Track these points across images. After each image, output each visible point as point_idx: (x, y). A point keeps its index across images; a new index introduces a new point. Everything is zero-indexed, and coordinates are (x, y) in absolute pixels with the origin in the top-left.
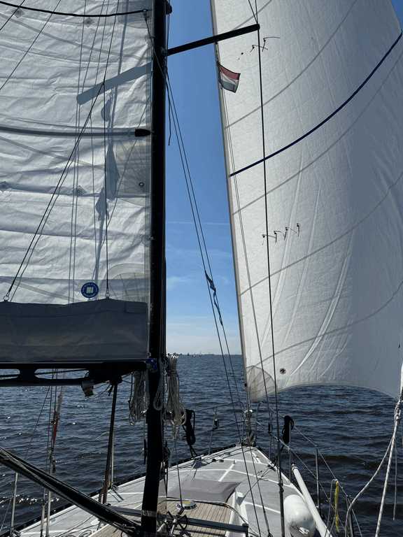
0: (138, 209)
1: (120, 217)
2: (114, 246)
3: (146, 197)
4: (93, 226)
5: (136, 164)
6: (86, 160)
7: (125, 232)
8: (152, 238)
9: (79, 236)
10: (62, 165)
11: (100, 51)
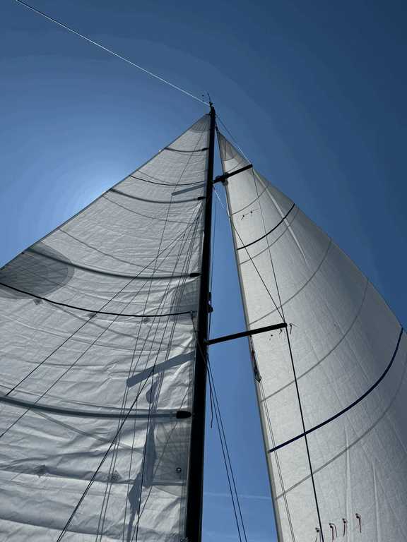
0: (174, 500)
1: (152, 510)
3: (183, 485)
4: (122, 521)
5: (175, 447)
9: (104, 534)
10: (106, 447)
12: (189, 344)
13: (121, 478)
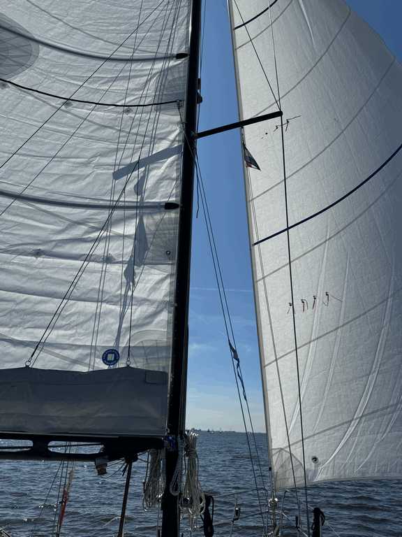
0: (164, 276)
1: (146, 283)
2: (138, 312)
3: (172, 264)
4: (119, 292)
5: (164, 234)
6: (118, 230)
7: (150, 298)
8: (176, 305)
9: (105, 301)
10: (95, 235)
11: (137, 134)
12: (176, 136)
13: (115, 259)
